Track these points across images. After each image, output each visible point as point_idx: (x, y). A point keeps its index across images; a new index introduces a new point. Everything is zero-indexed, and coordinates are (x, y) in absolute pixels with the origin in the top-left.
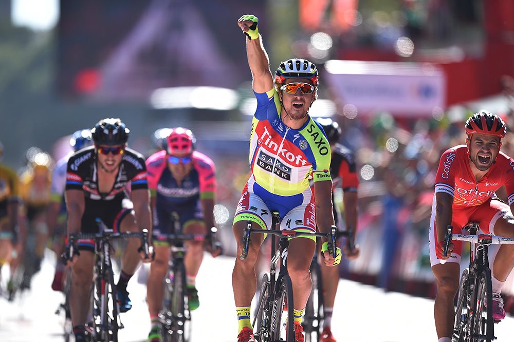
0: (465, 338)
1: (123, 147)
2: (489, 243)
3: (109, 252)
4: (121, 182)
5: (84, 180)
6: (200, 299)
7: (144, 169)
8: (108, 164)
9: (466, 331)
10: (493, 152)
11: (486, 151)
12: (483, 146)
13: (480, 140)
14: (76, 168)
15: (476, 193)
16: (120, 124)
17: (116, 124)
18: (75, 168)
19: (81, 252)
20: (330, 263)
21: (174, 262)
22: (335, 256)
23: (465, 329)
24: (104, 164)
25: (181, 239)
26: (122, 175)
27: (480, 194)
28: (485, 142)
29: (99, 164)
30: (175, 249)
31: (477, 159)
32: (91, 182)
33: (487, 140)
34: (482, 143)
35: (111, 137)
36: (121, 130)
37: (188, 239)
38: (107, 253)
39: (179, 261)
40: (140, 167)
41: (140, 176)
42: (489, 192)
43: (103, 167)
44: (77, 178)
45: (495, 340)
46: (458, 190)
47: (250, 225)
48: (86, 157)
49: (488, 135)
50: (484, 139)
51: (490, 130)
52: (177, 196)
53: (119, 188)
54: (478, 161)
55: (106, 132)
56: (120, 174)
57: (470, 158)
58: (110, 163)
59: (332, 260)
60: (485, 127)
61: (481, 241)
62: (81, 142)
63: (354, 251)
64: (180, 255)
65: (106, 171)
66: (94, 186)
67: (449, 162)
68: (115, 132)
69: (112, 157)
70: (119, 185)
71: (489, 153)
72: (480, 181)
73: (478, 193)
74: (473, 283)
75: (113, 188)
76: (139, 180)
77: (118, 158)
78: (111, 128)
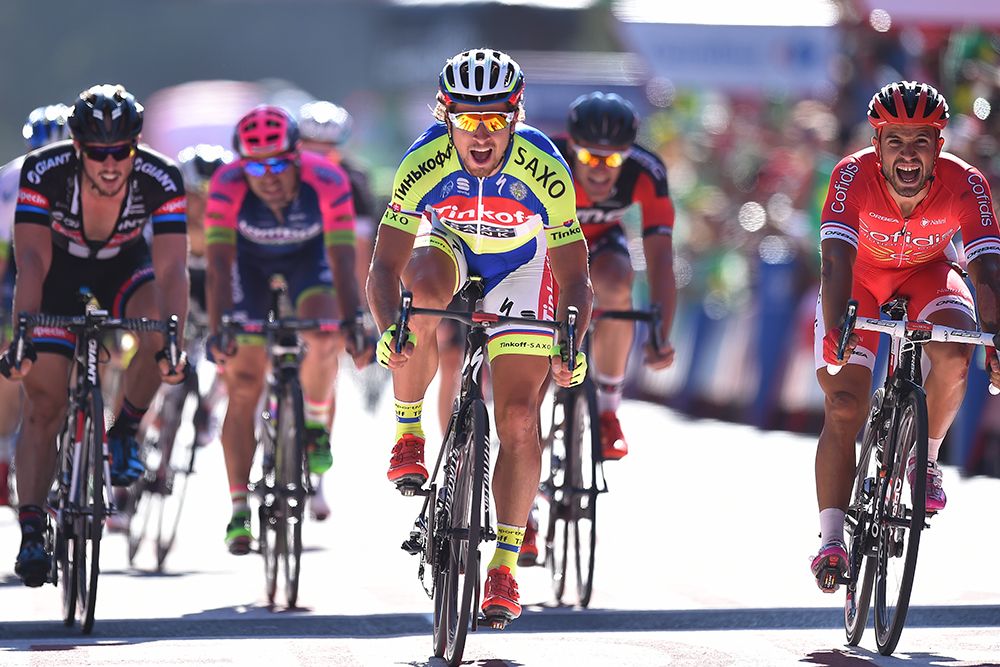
0: (868, 525)
1: (134, 143)
2: (926, 338)
3: (96, 356)
4: (131, 217)
5: (51, 206)
6: (333, 450)
7: (181, 193)
8: (104, 179)
9: (870, 512)
10: (923, 158)
11: (908, 159)
12: (902, 149)
13: (896, 137)
14: (38, 180)
15: (908, 241)
16: (125, 95)
17: (117, 97)
18: (35, 179)
19: (40, 356)
20: (562, 380)
21: (276, 375)
22: (573, 366)
23: (869, 508)
24: (98, 180)
25: (293, 329)
26: (134, 203)
27: (915, 241)
28: (906, 139)
29: (84, 179)
30: (279, 350)
31: (894, 176)
32: (67, 214)
33: (910, 135)
34: (899, 141)
35: (108, 125)
36: (127, 108)
37: (305, 329)
38: (92, 359)
39: (288, 374)
40: (173, 187)
41: (171, 207)
42: (931, 237)
43: (95, 186)
44: (39, 200)
45: (925, 529)
46: (872, 234)
47: (409, 300)
48: (60, 160)
49: (910, 125)
50: (903, 134)
51: (912, 117)
52: (281, 242)
53: (129, 230)
54: (897, 178)
55: (98, 114)
56: (129, 202)
57: (882, 173)
58: (110, 177)
59: (566, 373)
60: (901, 109)
61: (910, 334)
62: (44, 130)
63: (663, 351)
64: (289, 363)
65: (102, 193)
66: (72, 223)
67: (845, 182)
68: (116, 114)
69: (115, 165)
70: (128, 224)
71: (917, 160)
72: (912, 215)
73: (911, 241)
74: (890, 417)
75: (116, 229)
76: (168, 213)
77: (124, 166)
78: (106, 105)
